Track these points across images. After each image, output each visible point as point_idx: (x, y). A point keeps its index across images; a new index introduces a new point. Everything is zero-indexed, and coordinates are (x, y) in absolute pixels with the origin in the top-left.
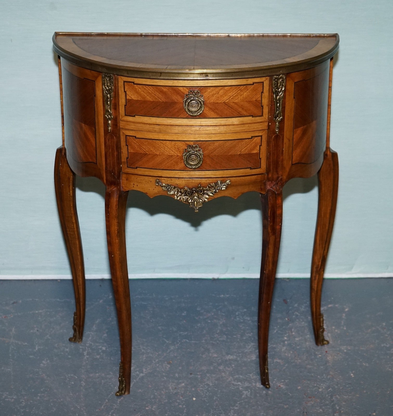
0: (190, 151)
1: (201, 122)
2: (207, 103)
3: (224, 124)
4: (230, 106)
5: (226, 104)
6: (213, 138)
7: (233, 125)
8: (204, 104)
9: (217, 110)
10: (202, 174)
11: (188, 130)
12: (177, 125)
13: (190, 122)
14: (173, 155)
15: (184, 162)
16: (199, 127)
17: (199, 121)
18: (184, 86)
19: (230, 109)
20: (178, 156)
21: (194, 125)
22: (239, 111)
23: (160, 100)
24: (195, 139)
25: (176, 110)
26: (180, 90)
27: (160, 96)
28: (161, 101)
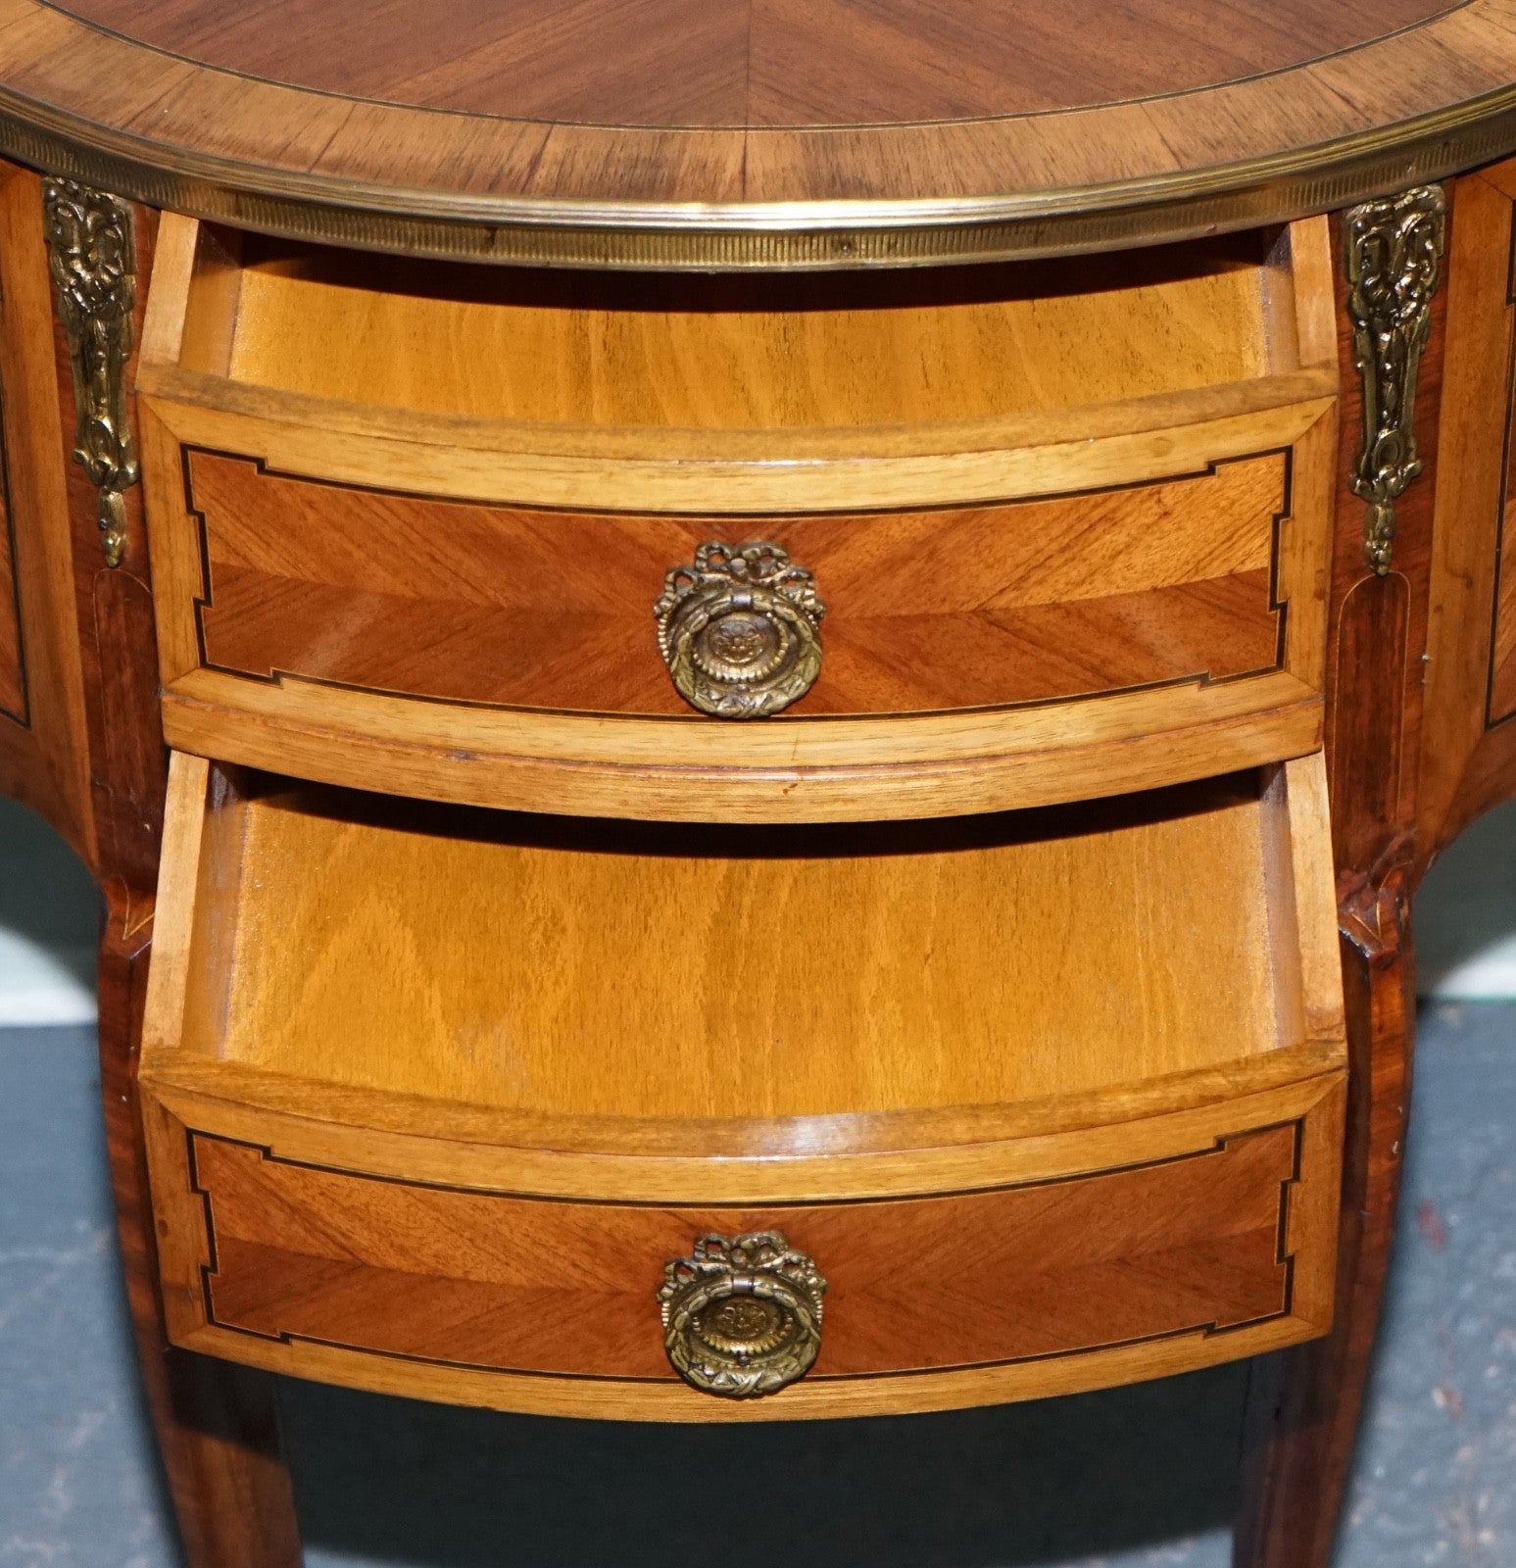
0: (716, 1276)
1: (800, 747)
2: (847, 620)
3: (982, 751)
4: (1028, 629)
5: (991, 623)
7: (1046, 751)
8: (816, 636)
9: (926, 663)
11: (692, 798)
12: (613, 759)
13: (714, 746)
14: (578, 1290)
16: (783, 782)
17: (780, 739)
18: (658, 507)
19: (1028, 647)
20: (615, 1294)
21: (741, 763)
22: (1096, 662)
23: (467, 591)
25: (603, 666)
26: (631, 539)
27: (471, 565)
28: (478, 600)
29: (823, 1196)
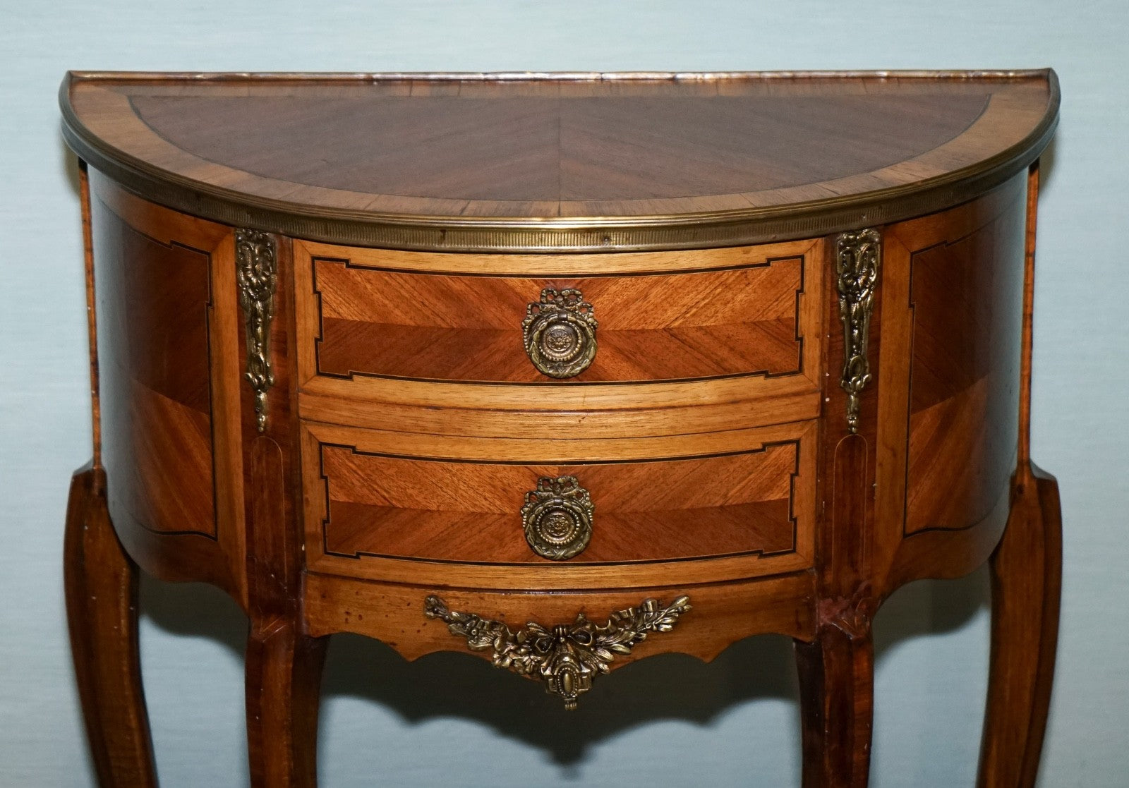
0: (548, 498)
1: (586, 399)
2: (608, 331)
3: (668, 404)
4: (688, 339)
5: (672, 335)
6: (626, 452)
7: (697, 406)
8: (595, 337)
9: (642, 354)
10: (590, 575)
11: (538, 425)
12: (502, 407)
13: (548, 399)
14: (487, 513)
15: (526, 535)
16: (578, 416)
17: (578, 394)
18: (524, 272)
19: (688, 349)
20: (504, 515)
21: (560, 407)
22: (719, 359)
23: (439, 321)
24: (564, 455)
25: (498, 357)
26: (512, 289)
27: (441, 307)
28: (444, 325)
29: (594, 459)
